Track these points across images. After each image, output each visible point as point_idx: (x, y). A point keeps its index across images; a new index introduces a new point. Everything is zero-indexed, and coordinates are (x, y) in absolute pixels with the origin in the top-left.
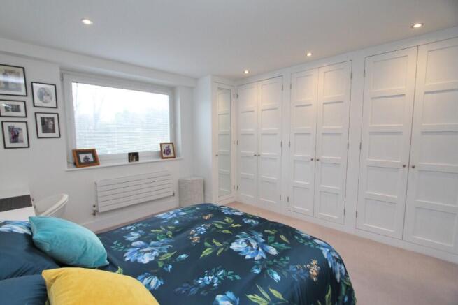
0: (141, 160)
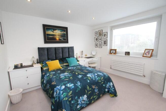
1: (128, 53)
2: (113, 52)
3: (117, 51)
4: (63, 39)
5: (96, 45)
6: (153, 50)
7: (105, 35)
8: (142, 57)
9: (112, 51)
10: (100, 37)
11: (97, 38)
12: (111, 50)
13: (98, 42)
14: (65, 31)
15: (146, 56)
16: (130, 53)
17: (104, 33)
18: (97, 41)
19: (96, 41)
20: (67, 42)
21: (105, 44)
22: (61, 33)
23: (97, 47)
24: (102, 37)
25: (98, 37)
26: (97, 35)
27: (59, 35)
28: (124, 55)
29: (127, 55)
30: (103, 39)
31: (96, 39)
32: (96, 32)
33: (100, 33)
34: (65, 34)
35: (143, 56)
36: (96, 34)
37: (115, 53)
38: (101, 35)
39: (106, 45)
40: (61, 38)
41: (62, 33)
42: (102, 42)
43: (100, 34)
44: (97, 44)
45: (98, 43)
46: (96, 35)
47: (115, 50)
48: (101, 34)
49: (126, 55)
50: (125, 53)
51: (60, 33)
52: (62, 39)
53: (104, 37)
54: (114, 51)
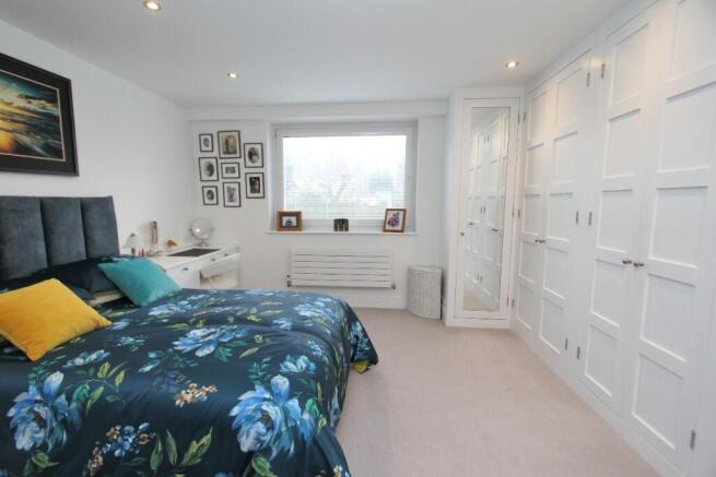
0: (351, 231)
1: (341, 224)
2: (289, 222)
3: (304, 217)
4: (42, 148)
5: (210, 192)
6: (404, 210)
7: (252, 154)
8: (381, 232)
9: (285, 219)
10: (229, 162)
11: (213, 161)
12: (282, 214)
13: (221, 180)
14: (53, 101)
15: (391, 228)
16: (350, 224)
17: (248, 148)
18: (214, 177)
19: (205, 177)
20: (70, 168)
21: (253, 191)
22: (28, 106)
23: (214, 201)
24: (241, 161)
25: (220, 161)
26: (210, 148)
27: (12, 114)
28: (332, 231)
29: (341, 230)
30: (244, 170)
31: (210, 169)
32: (203, 138)
33: (227, 142)
34: (56, 119)
35: (385, 231)
36: (207, 146)
37: (299, 226)
38: (235, 152)
39: (261, 195)
40: (26, 140)
41: (35, 105)
42: (242, 181)
43: (227, 148)
44: (214, 190)
45: (219, 184)
46: (204, 148)
47: (298, 215)
48: (234, 147)
49: (336, 229)
50: (333, 224)
51: (23, 103)
52: (38, 150)
53: (249, 163)
54: (294, 219)
